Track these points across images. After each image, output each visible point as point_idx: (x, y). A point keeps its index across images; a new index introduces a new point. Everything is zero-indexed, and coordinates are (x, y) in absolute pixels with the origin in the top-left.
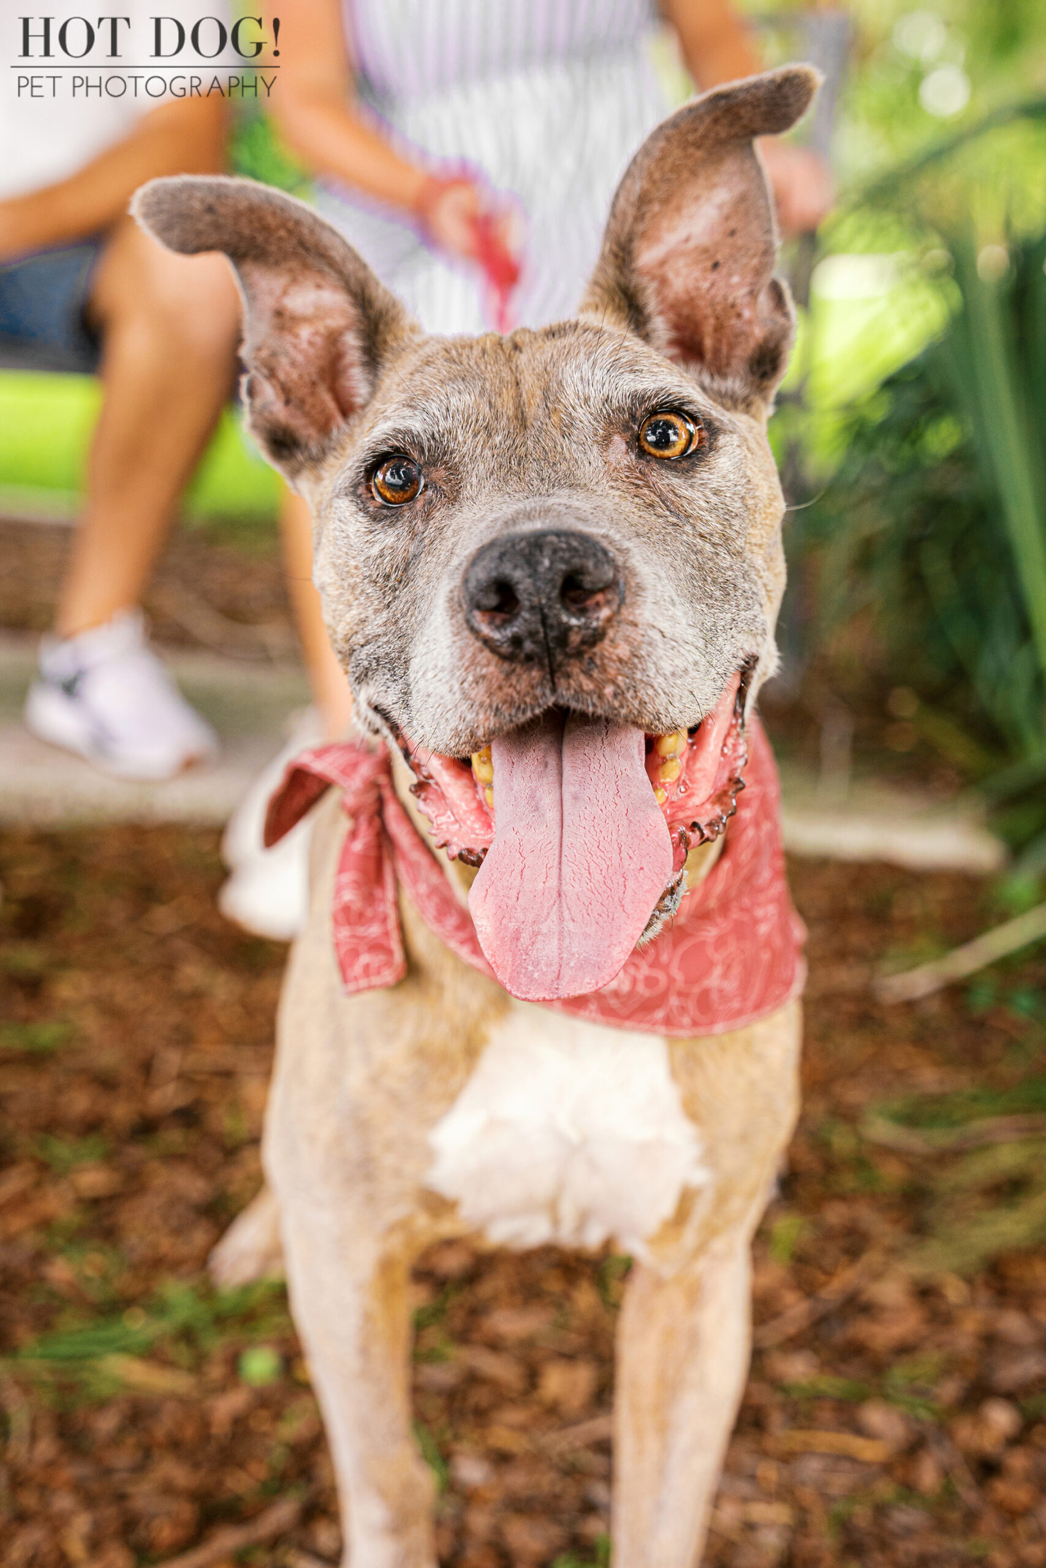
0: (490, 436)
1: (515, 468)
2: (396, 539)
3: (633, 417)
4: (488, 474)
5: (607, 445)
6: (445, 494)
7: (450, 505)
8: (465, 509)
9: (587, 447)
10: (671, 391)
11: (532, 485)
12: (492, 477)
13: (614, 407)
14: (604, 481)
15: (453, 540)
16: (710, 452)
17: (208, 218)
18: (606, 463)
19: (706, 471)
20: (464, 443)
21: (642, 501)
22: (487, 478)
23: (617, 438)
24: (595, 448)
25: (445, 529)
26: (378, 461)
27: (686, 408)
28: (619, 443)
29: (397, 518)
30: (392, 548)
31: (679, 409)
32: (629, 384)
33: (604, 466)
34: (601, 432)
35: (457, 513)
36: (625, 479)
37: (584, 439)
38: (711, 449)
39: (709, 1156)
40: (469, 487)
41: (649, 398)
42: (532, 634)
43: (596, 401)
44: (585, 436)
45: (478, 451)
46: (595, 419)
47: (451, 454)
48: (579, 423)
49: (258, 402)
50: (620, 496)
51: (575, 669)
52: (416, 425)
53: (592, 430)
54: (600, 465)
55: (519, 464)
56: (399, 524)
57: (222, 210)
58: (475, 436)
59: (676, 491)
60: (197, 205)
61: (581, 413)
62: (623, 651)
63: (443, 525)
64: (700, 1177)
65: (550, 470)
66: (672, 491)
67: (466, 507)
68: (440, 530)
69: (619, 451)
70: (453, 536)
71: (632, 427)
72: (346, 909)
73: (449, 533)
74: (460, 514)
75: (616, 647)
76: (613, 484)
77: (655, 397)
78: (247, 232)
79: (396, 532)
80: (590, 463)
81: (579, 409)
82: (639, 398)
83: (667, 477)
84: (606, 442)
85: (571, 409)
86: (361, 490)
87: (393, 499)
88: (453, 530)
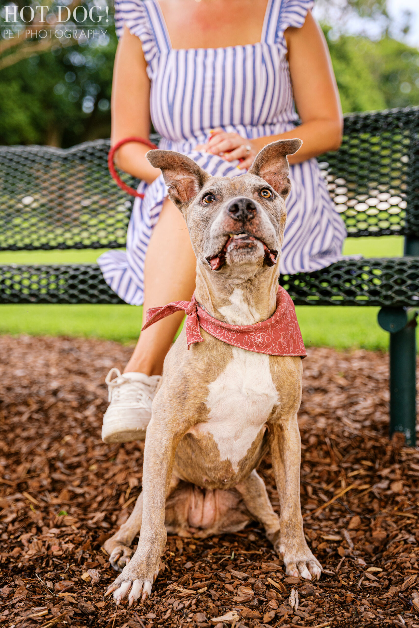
0: (230, 191)
2: (209, 209)
4: (229, 197)
6: (220, 200)
7: (220, 203)
10: (267, 185)
13: (256, 187)
16: (274, 199)
17: (162, 158)
18: (253, 196)
19: (273, 202)
20: (224, 191)
24: (251, 194)
26: (206, 194)
27: (270, 189)
28: (256, 193)
29: (209, 206)
30: (208, 211)
31: (268, 189)
32: (258, 184)
34: (253, 191)
37: (249, 192)
39: (281, 399)
40: (225, 199)
42: (241, 215)
43: (252, 185)
45: (227, 193)
46: (252, 188)
47: (222, 193)
48: (248, 189)
51: (248, 223)
52: (214, 188)
53: (251, 190)
55: (235, 196)
57: (165, 156)
58: (227, 190)
59: (267, 203)
60: (160, 155)
62: (257, 222)
64: (278, 403)
67: (224, 203)
68: (218, 207)
69: (256, 195)
70: (222, 207)
71: (259, 190)
72: (190, 327)
75: (256, 221)
77: (264, 186)
78: (170, 161)
80: (250, 196)
81: (248, 187)
82: (260, 186)
83: (265, 201)
84: (254, 193)
86: (201, 202)
87: (208, 203)
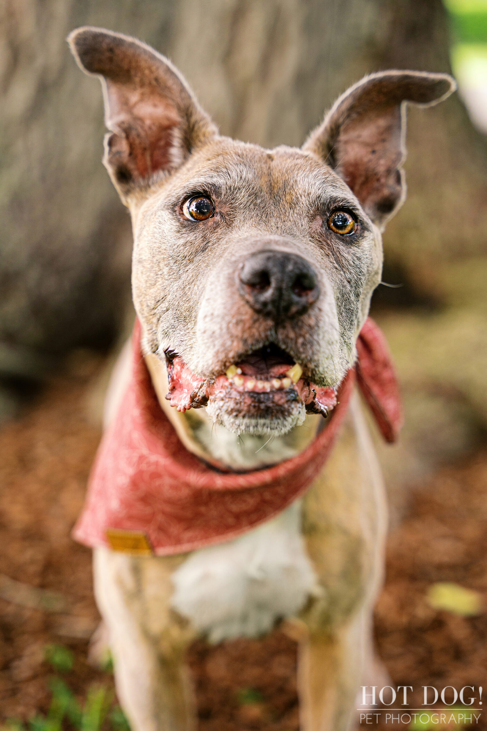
0: (256, 198)
1: (264, 218)
2: (195, 239)
3: (328, 209)
4: (250, 217)
5: (313, 219)
6: (226, 221)
7: (227, 228)
8: (234, 232)
9: (302, 217)
10: (349, 201)
11: (272, 229)
12: (251, 220)
13: (321, 202)
14: (308, 236)
15: (225, 246)
16: (360, 237)
17: (109, 54)
18: (310, 228)
19: (356, 247)
21: (324, 252)
22: (249, 220)
23: (318, 217)
24: (306, 219)
25: (221, 240)
27: (354, 212)
28: (319, 220)
29: (195, 227)
30: (191, 243)
32: (331, 192)
33: (309, 229)
34: (312, 212)
35: (229, 233)
36: (317, 239)
37: (302, 213)
38: (361, 236)
40: (239, 221)
41: (339, 201)
42: (273, 302)
43: (313, 196)
44: (302, 211)
45: (248, 204)
46: (310, 204)
47: (236, 200)
48: (301, 204)
49: (114, 149)
50: (314, 246)
52: (219, 180)
53: (307, 209)
54: (307, 228)
55: (266, 217)
56: (196, 231)
58: (249, 196)
59: (341, 252)
60: (105, 46)
61: (304, 200)
63: (221, 237)
65: (282, 224)
66: (339, 252)
67: (234, 231)
68: (219, 239)
69: (318, 224)
70: (226, 244)
71: (326, 214)
73: (224, 242)
74: (231, 234)
75: (310, 319)
76: (311, 239)
77: (342, 202)
78: (126, 67)
79: (195, 235)
80: (302, 225)
81: (303, 197)
83: (338, 244)
85: (299, 196)
86: (177, 208)
87: (196, 217)
88: (226, 241)
